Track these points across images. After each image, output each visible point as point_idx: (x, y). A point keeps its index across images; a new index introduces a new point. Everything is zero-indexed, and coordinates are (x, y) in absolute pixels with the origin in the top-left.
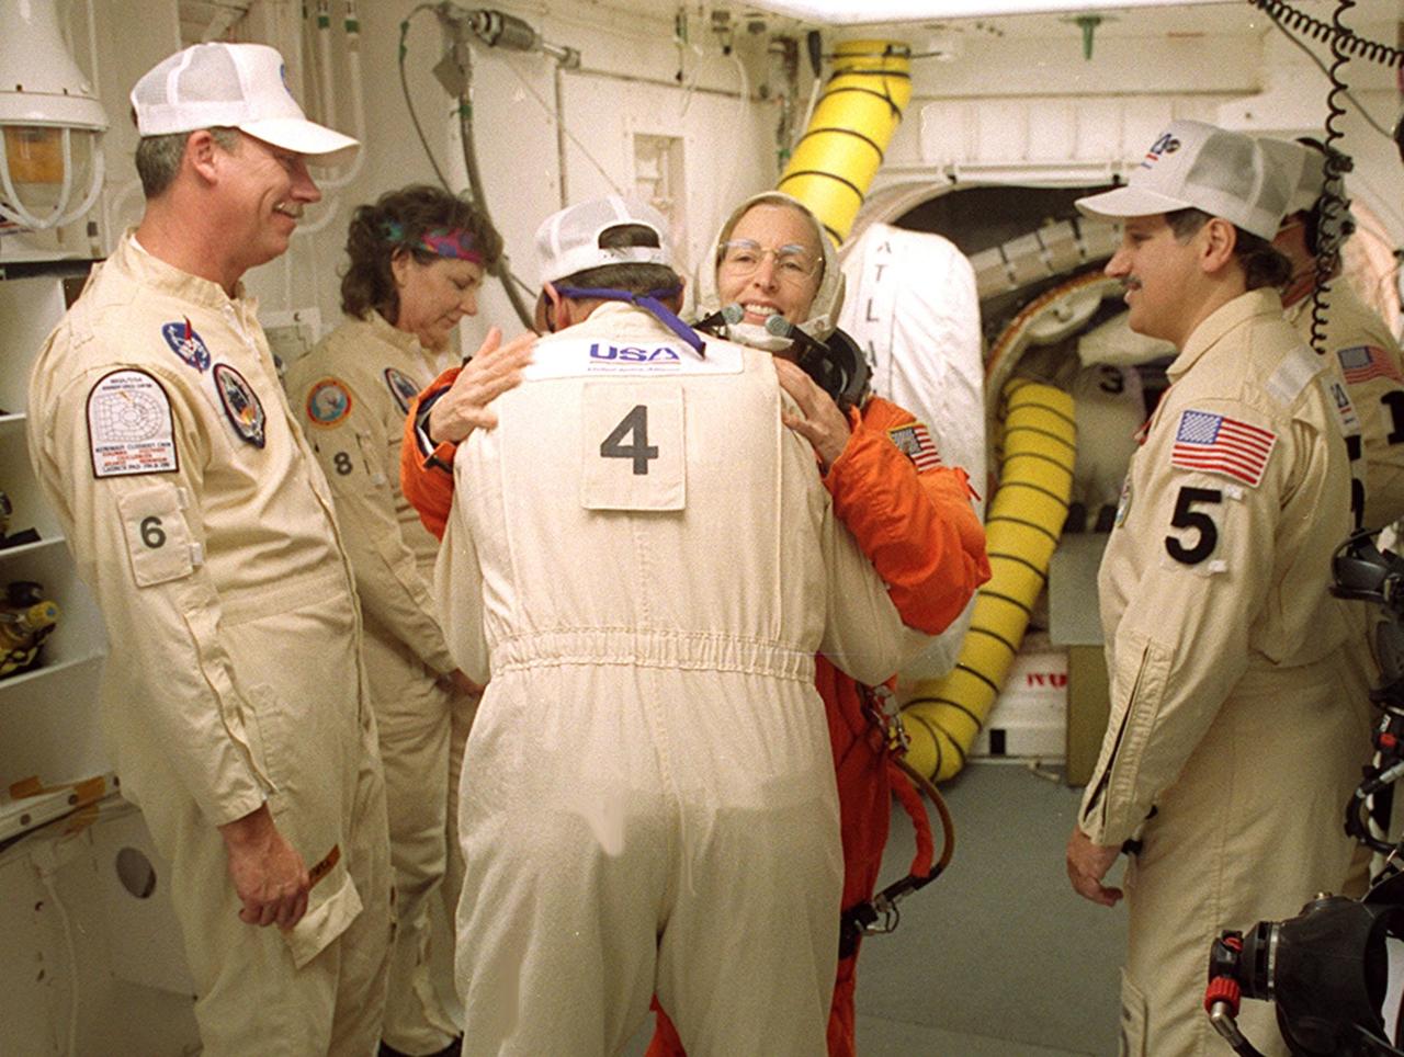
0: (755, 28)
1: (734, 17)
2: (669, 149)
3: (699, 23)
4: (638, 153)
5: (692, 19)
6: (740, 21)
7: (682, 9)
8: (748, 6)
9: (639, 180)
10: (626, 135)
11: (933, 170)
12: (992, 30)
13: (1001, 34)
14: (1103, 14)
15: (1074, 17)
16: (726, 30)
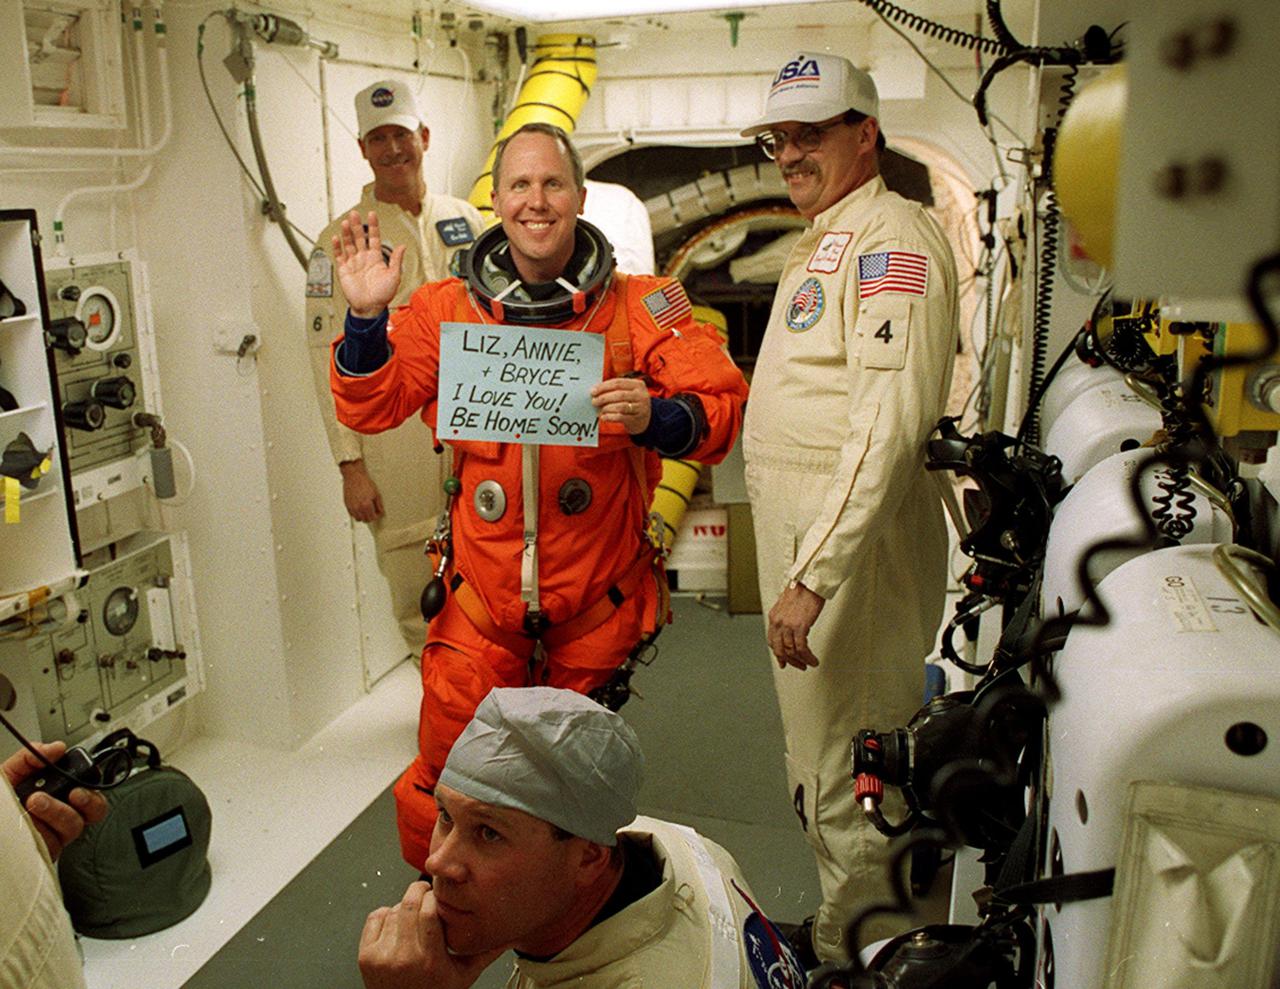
0: (475, 25)
1: (458, 17)
3: (431, 22)
5: (425, 19)
6: (463, 20)
7: (418, 12)
8: (469, 8)
11: (616, 134)
12: (659, 25)
13: (666, 28)
14: (746, 11)
15: (725, 12)
16: (452, 27)
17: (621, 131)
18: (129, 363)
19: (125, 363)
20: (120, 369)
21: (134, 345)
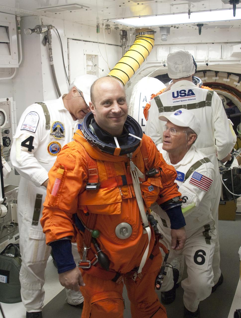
0: (117, 28)
1: (111, 26)
2: (94, 58)
3: (102, 28)
4: (87, 59)
5: (101, 26)
6: (112, 27)
7: (98, 24)
8: (114, 23)
9: (88, 66)
10: (84, 54)
11: (160, 63)
12: (175, 27)
13: (177, 28)
14: (204, 23)
15: (196, 24)
16: (109, 29)
17: (162, 62)
18: (9, 133)
19: (8, 133)
20: (6, 134)
21: (10, 127)
